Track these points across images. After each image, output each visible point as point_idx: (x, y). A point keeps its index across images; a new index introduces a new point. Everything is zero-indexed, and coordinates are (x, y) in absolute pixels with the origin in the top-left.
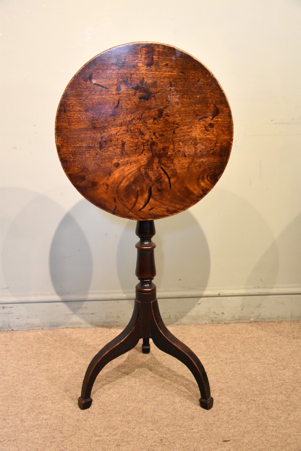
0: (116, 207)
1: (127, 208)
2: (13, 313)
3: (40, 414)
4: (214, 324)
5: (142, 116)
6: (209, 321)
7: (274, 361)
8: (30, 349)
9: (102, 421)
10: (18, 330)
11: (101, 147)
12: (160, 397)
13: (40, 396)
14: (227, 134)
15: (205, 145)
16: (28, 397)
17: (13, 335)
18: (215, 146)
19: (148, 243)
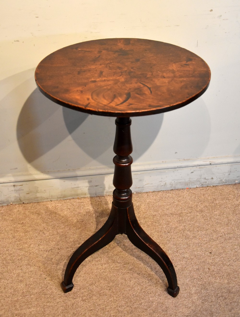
2: (23, 190)
4: (204, 188)
6: (199, 185)
8: (45, 229)
10: (28, 202)
17: (26, 210)
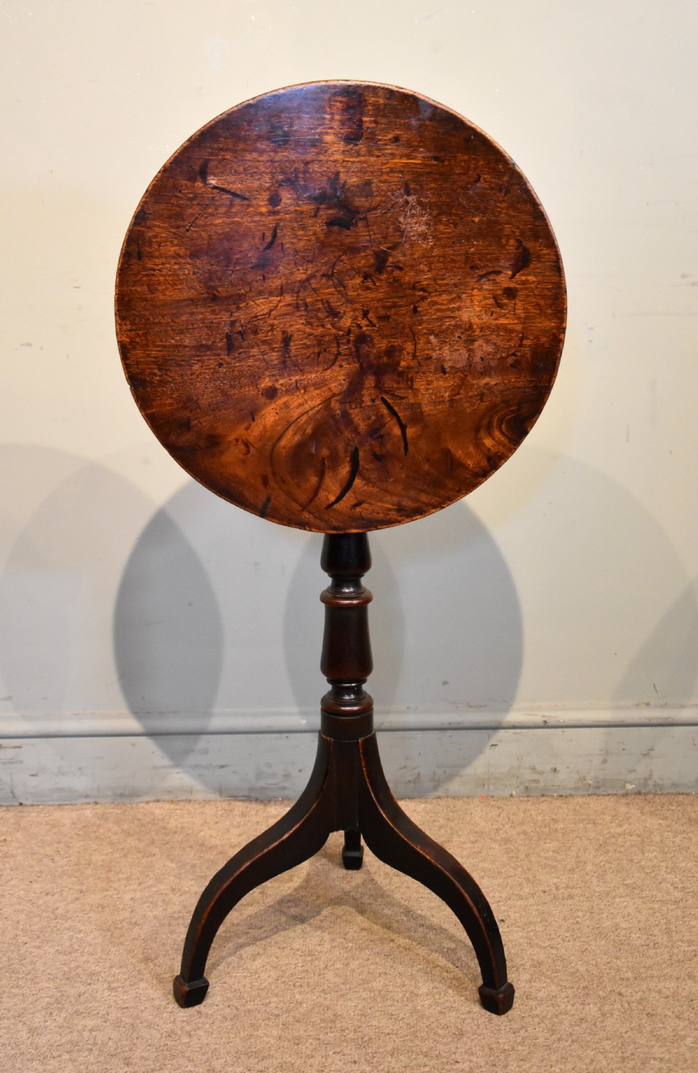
0: (269, 499)
1: (295, 501)
2: (21, 762)
3: (78, 1015)
4: (530, 799)
5: (333, 268)
6: (518, 790)
7: (678, 895)
8: (60, 854)
9: (232, 1036)
10: (34, 803)
11: (230, 347)
12: (380, 981)
13: (80, 971)
14: (552, 314)
15: (495, 344)
16: (49, 974)
17: (22, 817)
18: (521, 346)
19: (352, 590)
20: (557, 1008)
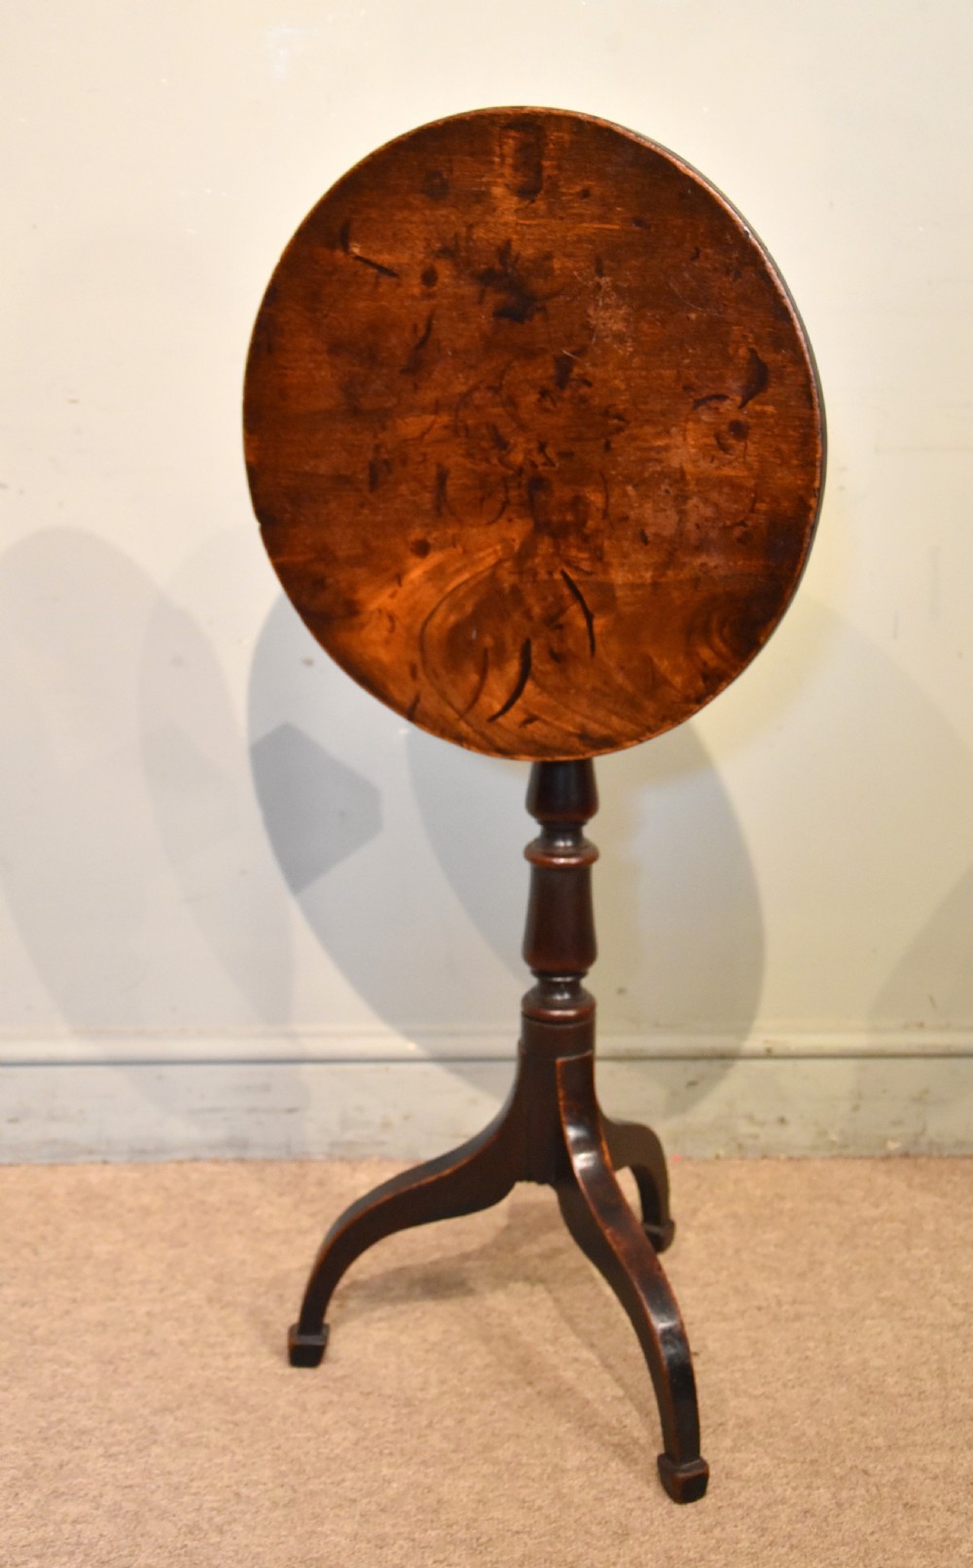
3: (57, 1497)
5: (502, 379)
9: (284, 1533)
12: (509, 1448)
13: (64, 1426)
14: (797, 466)
15: (716, 505)
16: (19, 1432)
18: (752, 510)
20: (771, 1493)
